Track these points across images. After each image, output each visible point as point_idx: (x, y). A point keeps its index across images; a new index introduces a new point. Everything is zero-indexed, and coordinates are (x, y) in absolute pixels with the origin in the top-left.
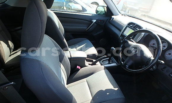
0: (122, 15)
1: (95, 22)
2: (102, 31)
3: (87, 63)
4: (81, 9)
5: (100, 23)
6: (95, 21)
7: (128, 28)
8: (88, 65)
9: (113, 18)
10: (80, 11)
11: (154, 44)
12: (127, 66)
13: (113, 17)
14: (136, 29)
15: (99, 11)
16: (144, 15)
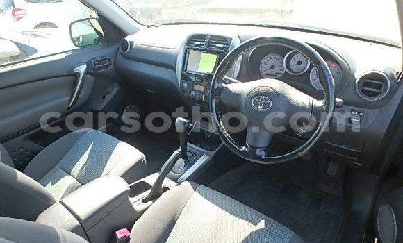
0: (148, 27)
1: (87, 72)
2: (115, 89)
3: (137, 203)
4: (17, 51)
5: (101, 68)
6: (82, 69)
7: (192, 52)
8: (144, 205)
9: (132, 43)
10: (15, 58)
11: (273, 67)
12: (258, 152)
13: (128, 39)
14: (215, 46)
15: (78, 38)
16: (203, 11)
